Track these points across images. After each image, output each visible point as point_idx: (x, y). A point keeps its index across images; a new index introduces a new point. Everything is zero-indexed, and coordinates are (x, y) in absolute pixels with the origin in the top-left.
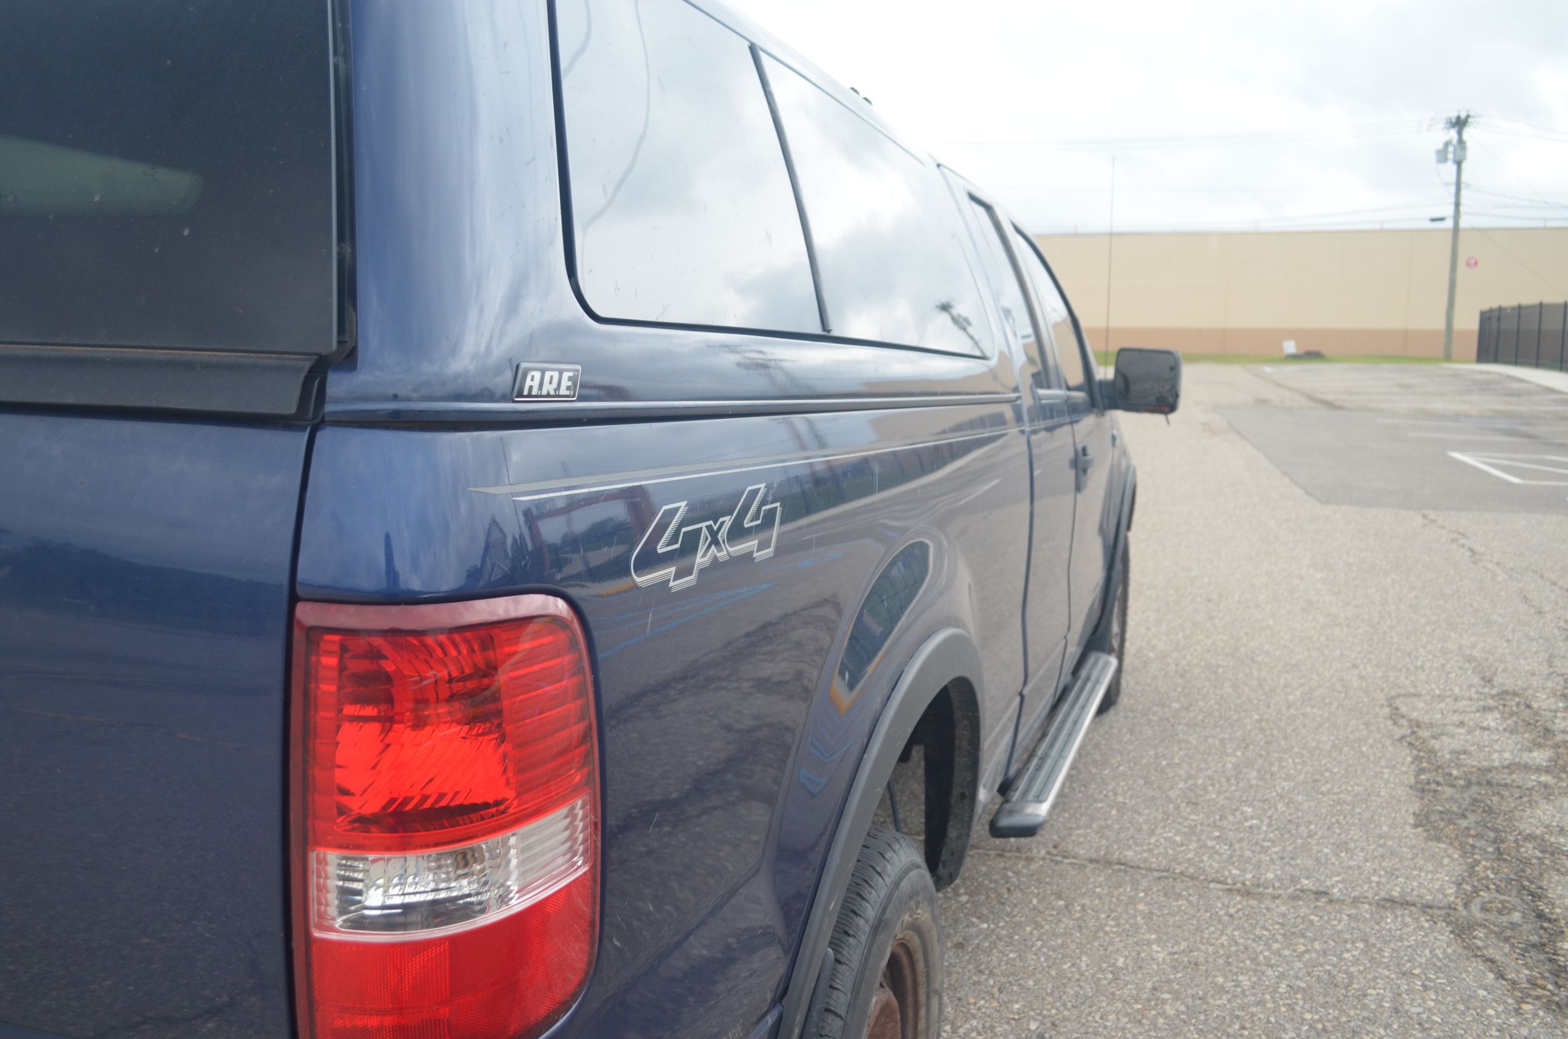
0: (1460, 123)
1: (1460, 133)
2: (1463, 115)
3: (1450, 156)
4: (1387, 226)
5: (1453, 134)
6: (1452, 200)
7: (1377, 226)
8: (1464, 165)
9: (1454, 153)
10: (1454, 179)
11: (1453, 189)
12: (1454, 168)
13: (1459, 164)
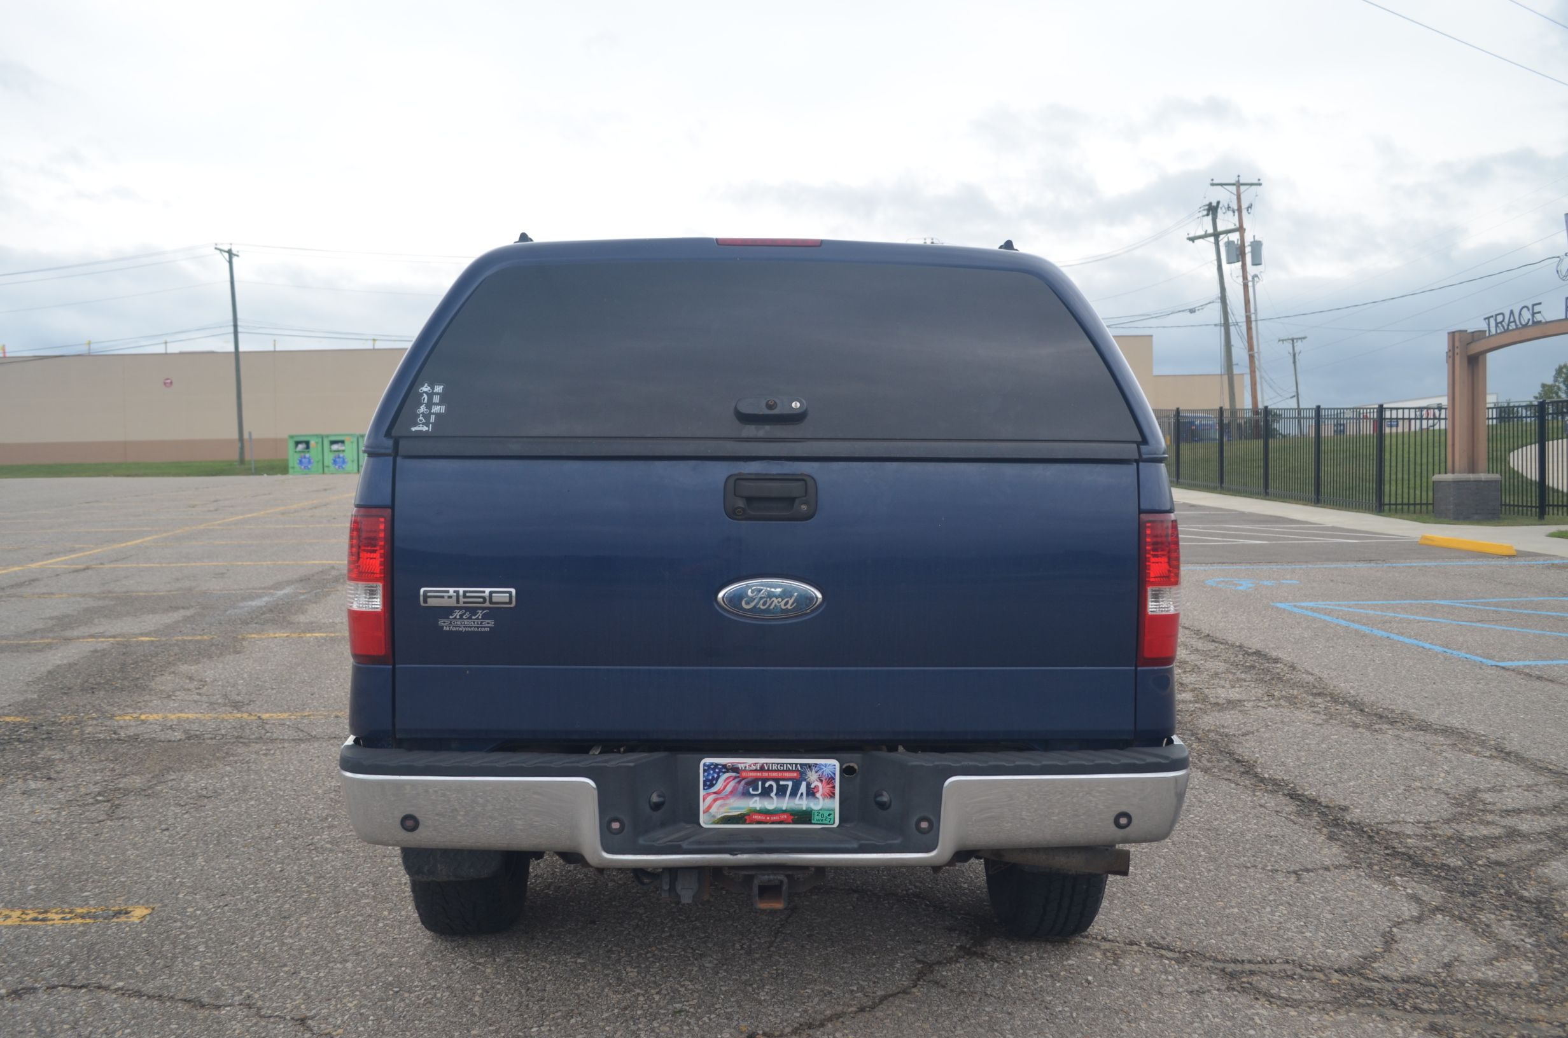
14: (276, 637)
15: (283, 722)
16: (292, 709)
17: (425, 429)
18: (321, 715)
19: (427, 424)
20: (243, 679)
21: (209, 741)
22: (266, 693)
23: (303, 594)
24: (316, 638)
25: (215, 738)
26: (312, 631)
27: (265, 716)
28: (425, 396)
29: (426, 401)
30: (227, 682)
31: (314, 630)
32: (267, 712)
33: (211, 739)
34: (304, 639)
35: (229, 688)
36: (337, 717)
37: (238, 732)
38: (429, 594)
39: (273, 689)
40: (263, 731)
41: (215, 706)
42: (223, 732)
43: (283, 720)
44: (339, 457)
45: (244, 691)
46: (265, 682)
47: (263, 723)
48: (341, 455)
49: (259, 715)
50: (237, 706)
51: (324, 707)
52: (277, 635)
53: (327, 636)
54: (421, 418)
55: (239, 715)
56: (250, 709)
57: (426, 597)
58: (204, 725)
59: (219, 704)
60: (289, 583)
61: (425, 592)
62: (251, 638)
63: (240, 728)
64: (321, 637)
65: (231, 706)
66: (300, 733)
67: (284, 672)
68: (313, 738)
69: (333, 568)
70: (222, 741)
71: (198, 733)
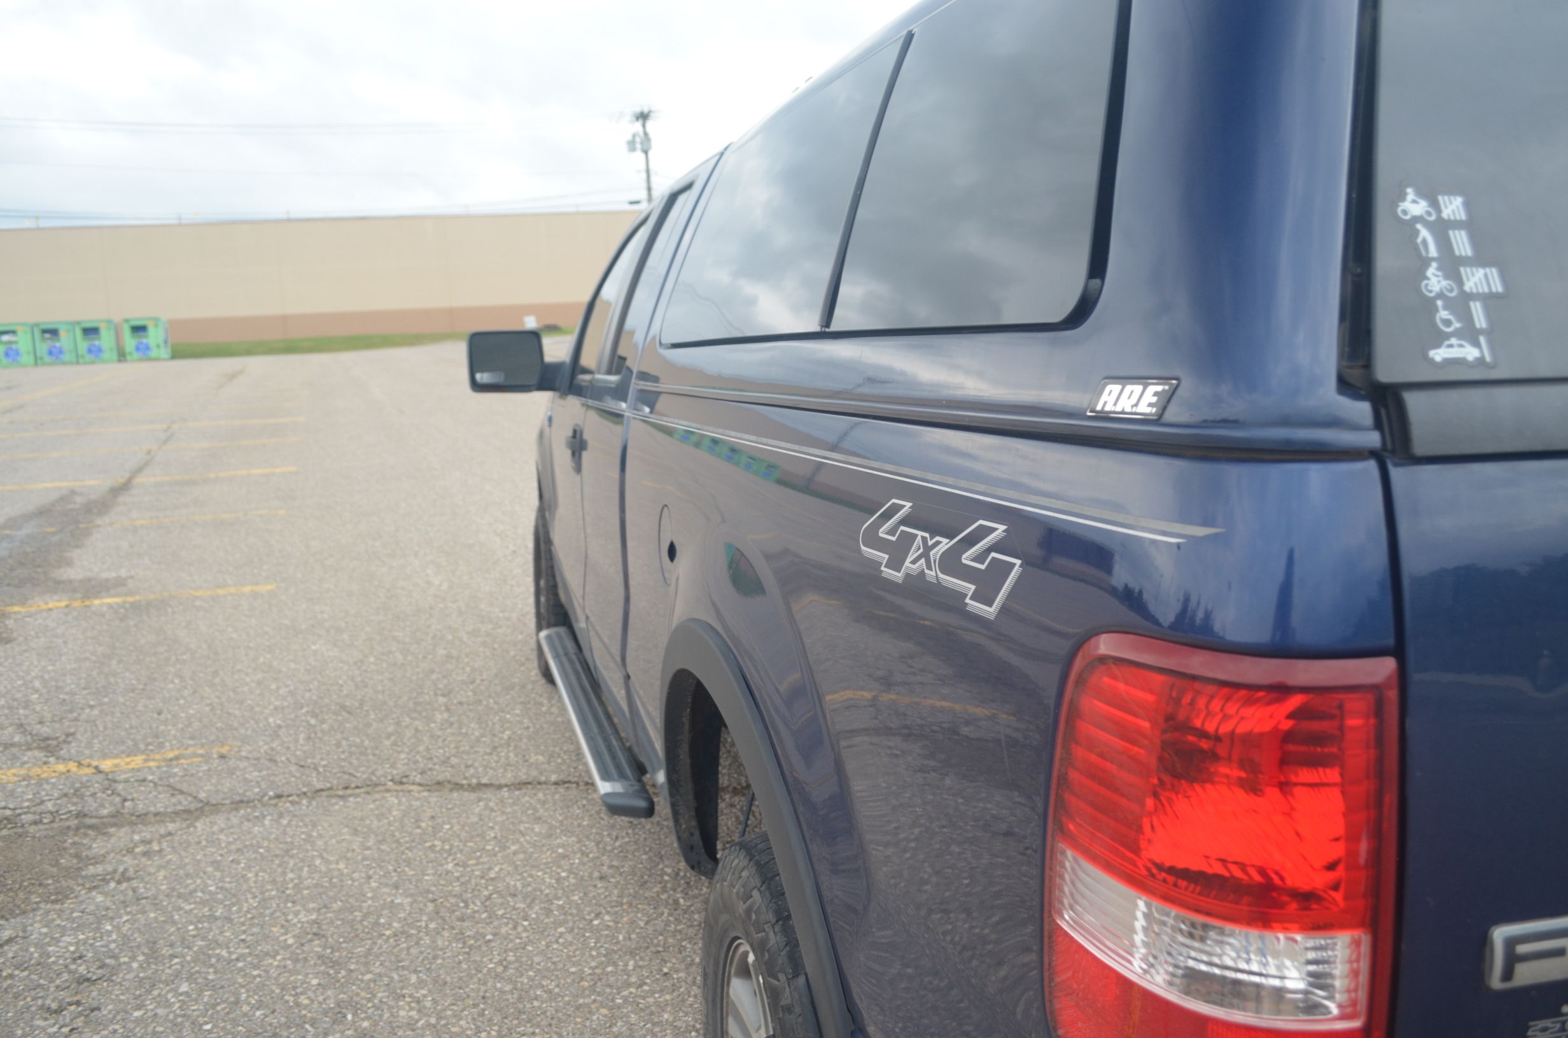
0: (643, 117)
1: (644, 126)
2: (646, 110)
3: (638, 146)
4: (582, 209)
5: (638, 126)
6: (644, 185)
7: (573, 209)
8: (650, 153)
9: (642, 143)
10: (644, 167)
11: (644, 175)
12: (643, 156)
13: (646, 152)
14: (50, 610)
15: (141, 776)
16: (142, 746)
17: (1471, 353)
18: (195, 755)
19: (1470, 334)
20: (37, 691)
21: (32, 829)
22: (83, 717)
23: (54, 534)
24: (110, 606)
25: (41, 822)
26: (98, 595)
27: (106, 765)
28: (1424, 233)
29: (1433, 252)
30: (14, 700)
31: (99, 592)
32: (105, 756)
33: (35, 823)
34: (94, 609)
35: (21, 711)
36: (222, 757)
37: (75, 804)
38: (1522, 949)
39: (92, 707)
40: (118, 799)
41: (14, 750)
42: (50, 806)
43: (138, 770)
44: (11, 349)
45: (48, 716)
46: (73, 694)
47: (110, 781)
48: (14, 346)
49: (95, 763)
50: (49, 746)
51: (192, 738)
52: (51, 605)
53: (125, 602)
54: (1444, 314)
55: (61, 768)
56: (73, 751)
57: (1512, 960)
58: (12, 794)
59: (19, 745)
60: (27, 517)
61: (1511, 943)
62: (15, 613)
63: (74, 794)
64: (117, 604)
65: (39, 748)
66: (181, 797)
67: (95, 673)
68: (205, 808)
69: (73, 492)
70: (55, 825)
71: (8, 812)
